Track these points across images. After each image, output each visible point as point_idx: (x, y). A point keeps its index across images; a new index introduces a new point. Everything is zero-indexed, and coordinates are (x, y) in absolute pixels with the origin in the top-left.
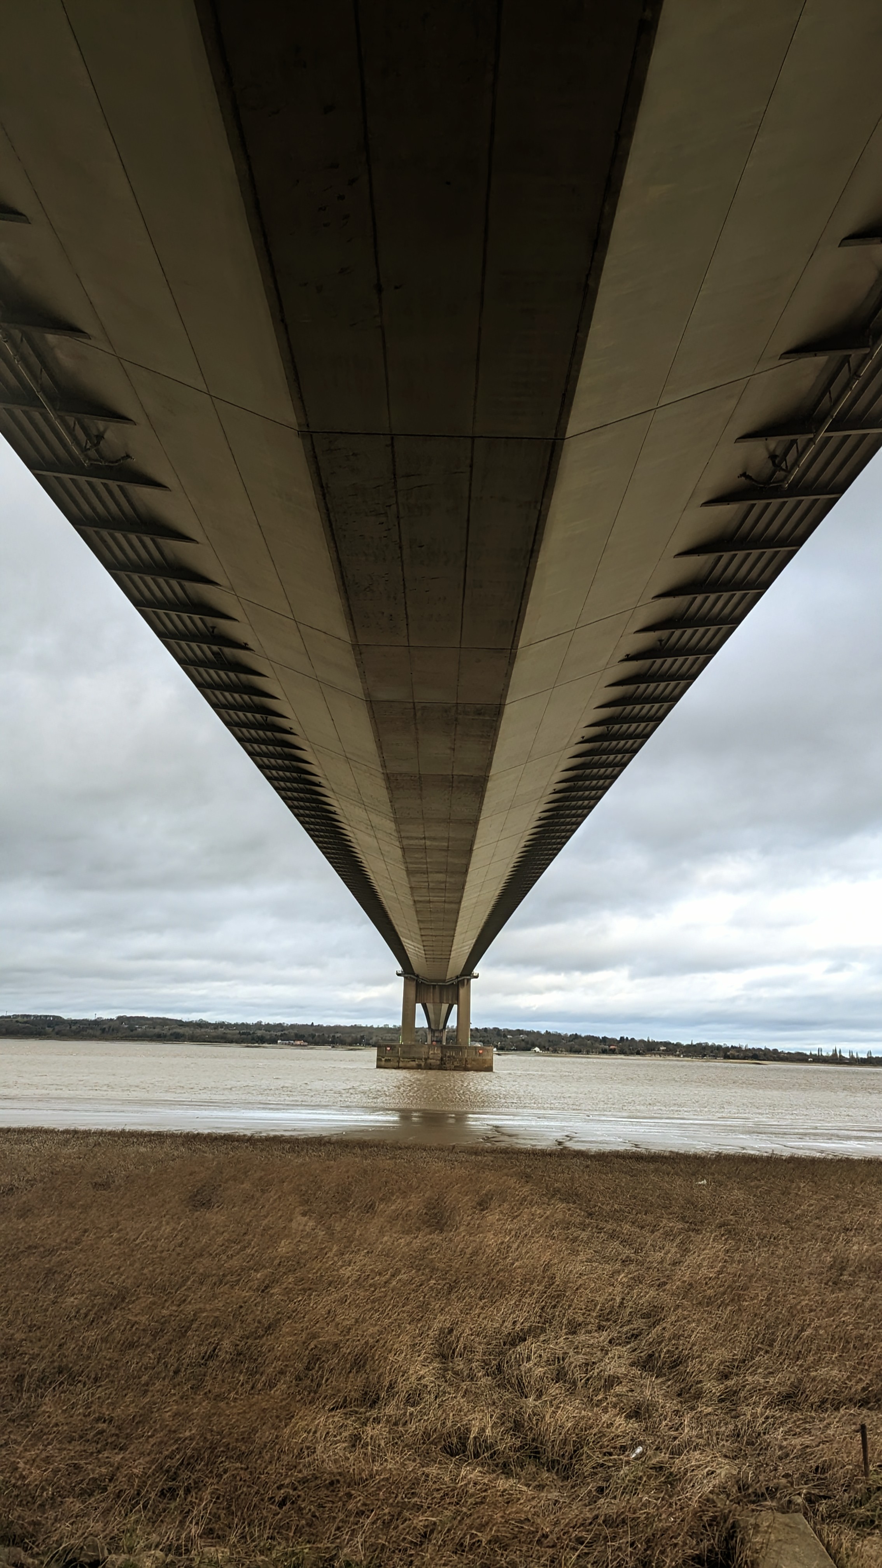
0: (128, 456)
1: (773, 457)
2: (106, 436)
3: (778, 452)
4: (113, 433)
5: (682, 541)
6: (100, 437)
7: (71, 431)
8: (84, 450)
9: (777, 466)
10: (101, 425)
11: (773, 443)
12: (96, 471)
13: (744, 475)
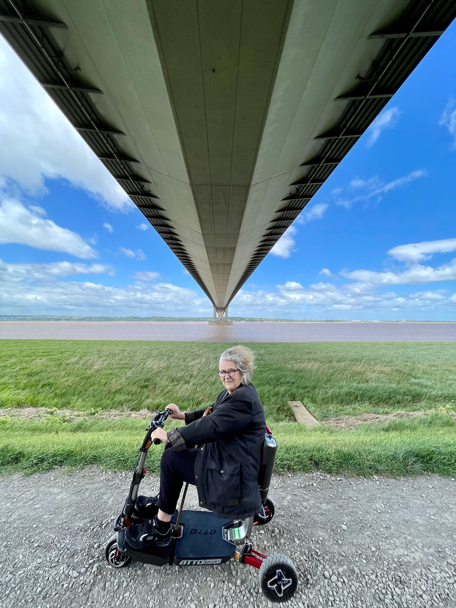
0: (150, 191)
1: (297, 189)
2: (145, 186)
3: (298, 188)
4: (146, 185)
5: (276, 209)
6: (143, 186)
7: (137, 185)
8: (140, 190)
9: (298, 192)
10: (143, 183)
11: (297, 186)
12: (142, 195)
13: (290, 193)
